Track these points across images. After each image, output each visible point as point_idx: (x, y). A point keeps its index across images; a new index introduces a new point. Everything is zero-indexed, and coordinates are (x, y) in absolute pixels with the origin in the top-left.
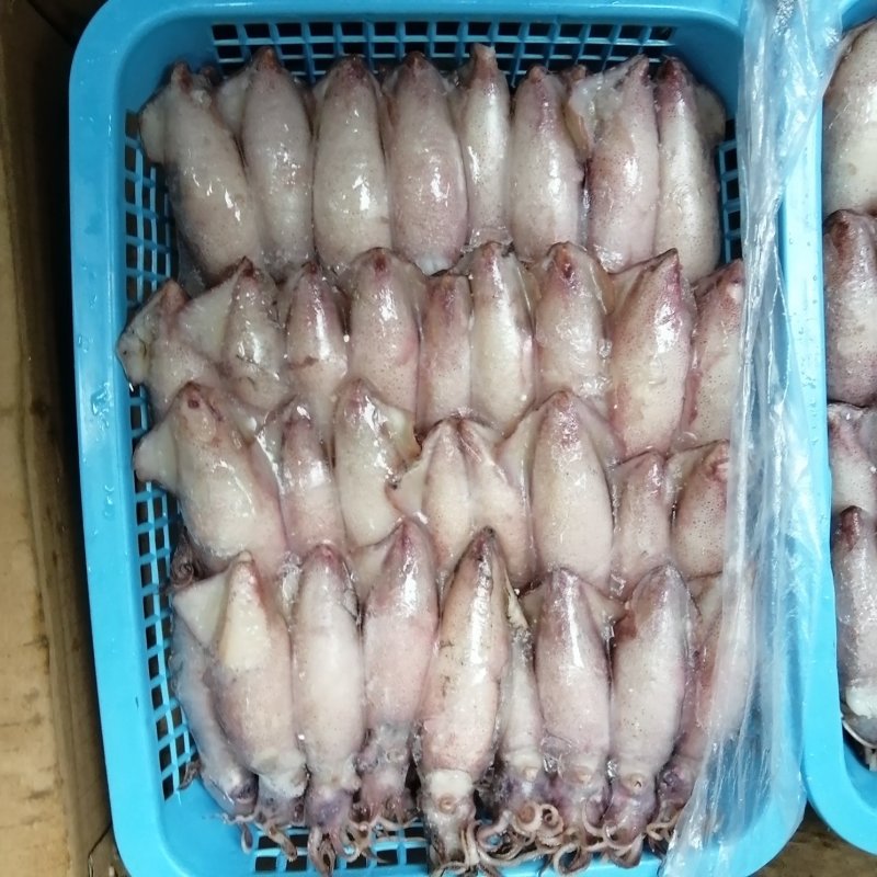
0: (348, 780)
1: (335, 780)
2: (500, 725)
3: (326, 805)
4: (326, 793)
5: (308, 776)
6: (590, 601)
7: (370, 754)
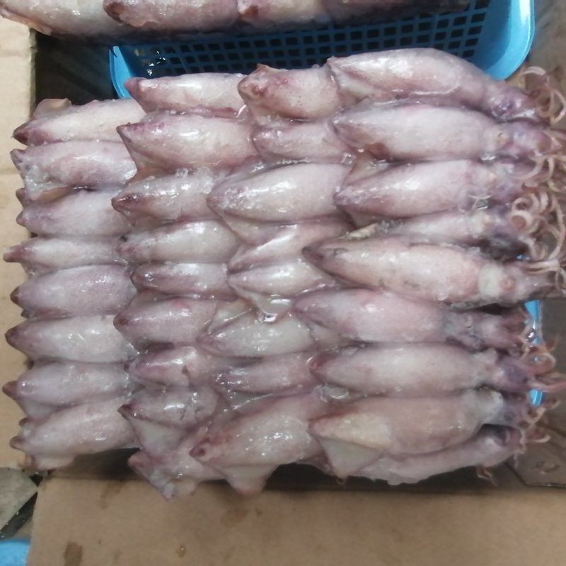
0: (488, 358)
1: (488, 368)
2: (449, 243)
3: (509, 375)
4: (499, 375)
5: (484, 388)
6: (357, 178)
7: (467, 340)
